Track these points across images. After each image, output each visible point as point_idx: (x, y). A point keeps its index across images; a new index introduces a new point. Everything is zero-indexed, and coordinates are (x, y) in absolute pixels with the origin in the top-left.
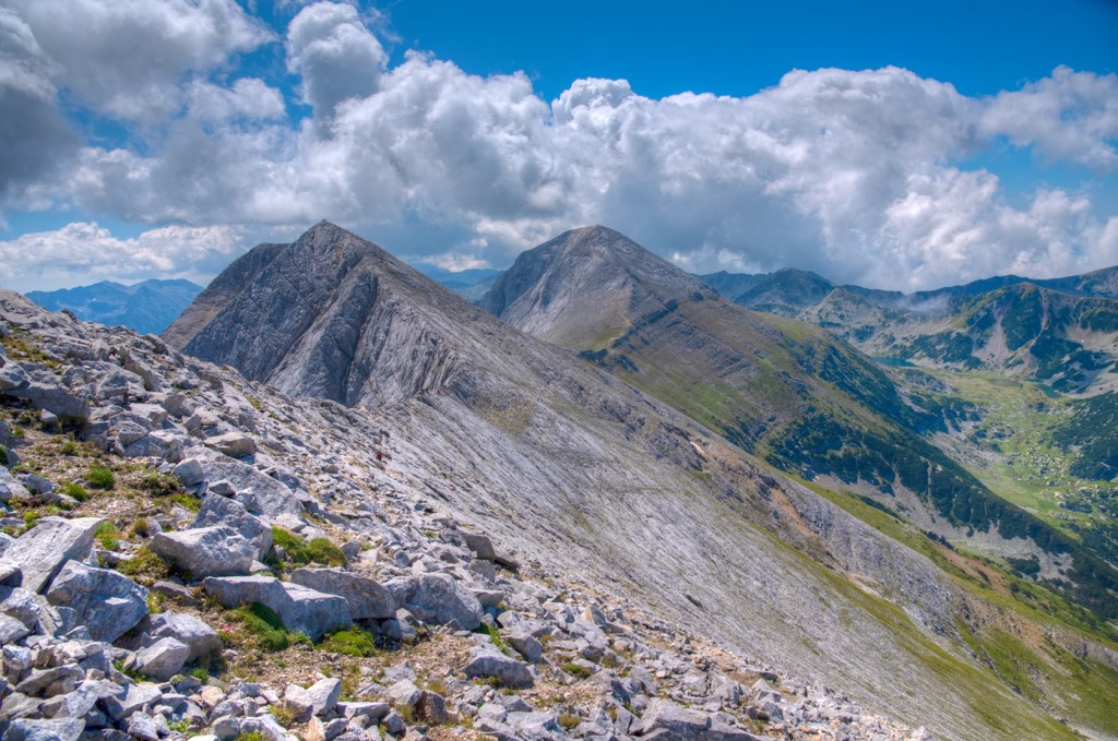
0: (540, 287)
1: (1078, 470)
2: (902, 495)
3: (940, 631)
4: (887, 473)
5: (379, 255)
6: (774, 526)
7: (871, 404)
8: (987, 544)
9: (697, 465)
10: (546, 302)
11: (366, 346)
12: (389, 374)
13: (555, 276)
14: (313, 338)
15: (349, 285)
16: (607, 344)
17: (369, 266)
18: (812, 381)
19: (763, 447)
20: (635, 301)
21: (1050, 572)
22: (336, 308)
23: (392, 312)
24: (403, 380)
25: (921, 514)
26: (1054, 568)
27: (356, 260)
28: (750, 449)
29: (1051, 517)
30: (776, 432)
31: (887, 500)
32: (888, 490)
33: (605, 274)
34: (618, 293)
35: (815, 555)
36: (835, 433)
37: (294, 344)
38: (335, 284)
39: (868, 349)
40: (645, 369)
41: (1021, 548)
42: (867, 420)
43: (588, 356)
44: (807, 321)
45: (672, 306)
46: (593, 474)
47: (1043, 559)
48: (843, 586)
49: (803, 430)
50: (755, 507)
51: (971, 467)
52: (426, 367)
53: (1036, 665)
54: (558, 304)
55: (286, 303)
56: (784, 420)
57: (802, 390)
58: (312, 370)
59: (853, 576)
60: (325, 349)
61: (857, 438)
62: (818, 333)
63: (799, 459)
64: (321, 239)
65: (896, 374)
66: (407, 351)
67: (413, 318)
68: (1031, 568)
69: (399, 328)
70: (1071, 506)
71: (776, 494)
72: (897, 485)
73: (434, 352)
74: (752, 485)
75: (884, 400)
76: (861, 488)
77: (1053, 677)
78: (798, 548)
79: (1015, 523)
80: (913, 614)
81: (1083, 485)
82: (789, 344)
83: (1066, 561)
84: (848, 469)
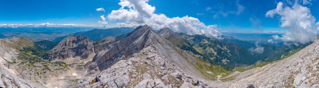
0: (162, 32)
1: (203, 49)
2: (191, 52)
3: (196, 65)
4: (189, 50)
5: (150, 28)
6: (183, 56)
7: (188, 44)
8: (197, 56)
9: (176, 50)
10: (162, 33)
11: (148, 36)
12: (150, 38)
13: (163, 31)
14: (144, 34)
15: (148, 30)
16: (167, 37)
17: (149, 28)
18: (184, 42)
19: (180, 47)
20: (170, 34)
21: (201, 58)
22: (146, 32)
23: (151, 33)
24: (151, 39)
25: (192, 53)
26: (202, 57)
27: (148, 28)
28: (179, 47)
29: (201, 53)
30: (181, 46)
31: (189, 52)
32: (189, 51)
33: (167, 32)
34: (168, 33)
35: (186, 58)
36: (185, 46)
37: (142, 34)
38: (146, 30)
39: (188, 39)
40: (170, 40)
41: (199, 56)
42: (188, 45)
43: (166, 38)
44: (183, 37)
45: (173, 35)
46: (169, 51)
47: (201, 57)
48: (189, 61)
49: (183, 46)
50: (181, 54)
51: (195, 49)
52: (154, 38)
53: (203, 66)
54: (163, 34)
55: (142, 31)
56: (181, 45)
57: (183, 43)
58: (143, 37)
59: (189, 60)
60: (145, 35)
61: (187, 47)
62: (184, 38)
63: (183, 49)
64: (146, 26)
65: (190, 42)
66: (152, 36)
67: (153, 34)
68: (200, 57)
69: (152, 34)
70: (202, 52)
71: (183, 52)
72: (190, 51)
73: (155, 37)
74: (181, 52)
75: (189, 44)
76: (187, 51)
77: (204, 67)
78: (185, 58)
79: (199, 54)
80: (194, 63)
81: (203, 50)
82: (182, 39)
83: (202, 56)
84: (186, 50)
